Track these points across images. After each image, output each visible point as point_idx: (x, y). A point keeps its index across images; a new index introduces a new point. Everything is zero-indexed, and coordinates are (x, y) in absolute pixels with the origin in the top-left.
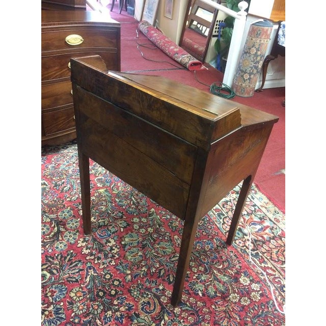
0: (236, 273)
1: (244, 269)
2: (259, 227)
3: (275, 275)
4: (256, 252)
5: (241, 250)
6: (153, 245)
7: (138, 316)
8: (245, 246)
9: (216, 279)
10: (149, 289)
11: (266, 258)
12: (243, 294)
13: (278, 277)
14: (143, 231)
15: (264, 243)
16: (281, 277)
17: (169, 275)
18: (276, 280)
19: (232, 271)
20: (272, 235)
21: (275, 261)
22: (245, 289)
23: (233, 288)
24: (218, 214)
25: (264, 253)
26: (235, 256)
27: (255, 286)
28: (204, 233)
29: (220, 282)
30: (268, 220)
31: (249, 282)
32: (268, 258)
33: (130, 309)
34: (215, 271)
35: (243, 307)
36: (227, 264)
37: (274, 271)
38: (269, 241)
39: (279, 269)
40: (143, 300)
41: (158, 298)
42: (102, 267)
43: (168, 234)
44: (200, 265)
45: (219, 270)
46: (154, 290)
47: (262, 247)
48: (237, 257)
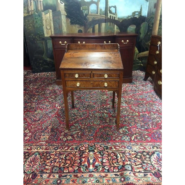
0: (74, 137)
1: (74, 140)
2: (91, 161)
3: (64, 149)
4: (78, 149)
5: (82, 144)
6: (100, 120)
7: (78, 111)
8: (83, 146)
9: (76, 130)
10: (84, 115)
11: (73, 151)
12: (65, 134)
13: (62, 149)
14: (108, 119)
15: (80, 156)
16: (61, 151)
17: (85, 120)
18: (61, 148)
19: (76, 136)
20: (83, 164)
21: (69, 154)
22: (67, 136)
23: (69, 133)
24: (108, 147)
25: (76, 152)
26: (81, 141)
27: (65, 139)
28: (98, 136)
29: (74, 131)
30: (94, 171)
31: (68, 139)
32: (72, 152)
33: (81, 110)
34: (79, 131)
35: (62, 132)
36: (79, 136)
37: (65, 150)
38: (80, 159)
39: (65, 152)
40: (81, 113)
41: (80, 116)
42: (97, 108)
43: (103, 125)
44: (84, 128)
45: (79, 133)
46: (83, 116)
47: (79, 154)
48: (80, 141)
